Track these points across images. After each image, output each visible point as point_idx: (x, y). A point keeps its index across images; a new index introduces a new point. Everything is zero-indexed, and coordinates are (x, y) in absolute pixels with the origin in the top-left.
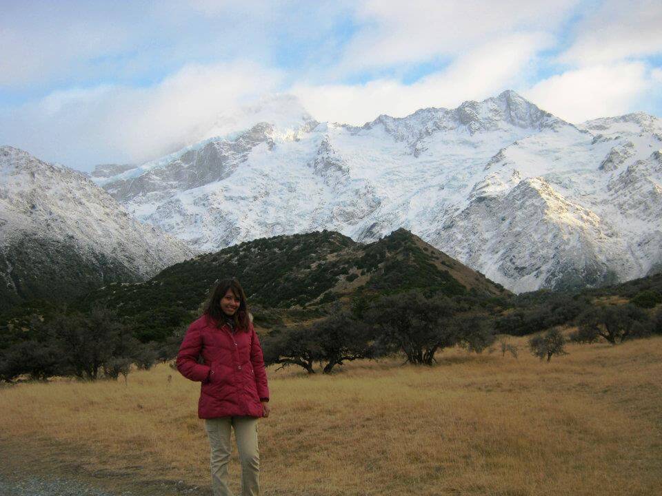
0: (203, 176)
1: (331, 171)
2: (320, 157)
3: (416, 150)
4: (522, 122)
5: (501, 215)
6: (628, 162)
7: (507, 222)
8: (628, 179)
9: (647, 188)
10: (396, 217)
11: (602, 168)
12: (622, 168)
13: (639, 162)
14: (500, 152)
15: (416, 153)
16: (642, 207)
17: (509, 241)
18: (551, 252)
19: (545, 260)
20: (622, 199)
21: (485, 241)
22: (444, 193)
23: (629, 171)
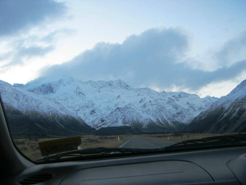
0: (47, 91)
1: (81, 95)
2: (78, 90)
3: (99, 91)
4: (123, 87)
5: (122, 111)
6: (145, 102)
7: (123, 113)
8: (145, 106)
9: (148, 108)
10: (99, 108)
11: (140, 102)
12: (144, 103)
13: (147, 102)
14: (119, 96)
15: (99, 92)
16: (147, 112)
17: (124, 117)
18: (131, 120)
19: (130, 121)
20: (143, 110)
21: (119, 116)
22: (108, 104)
23: (145, 104)
